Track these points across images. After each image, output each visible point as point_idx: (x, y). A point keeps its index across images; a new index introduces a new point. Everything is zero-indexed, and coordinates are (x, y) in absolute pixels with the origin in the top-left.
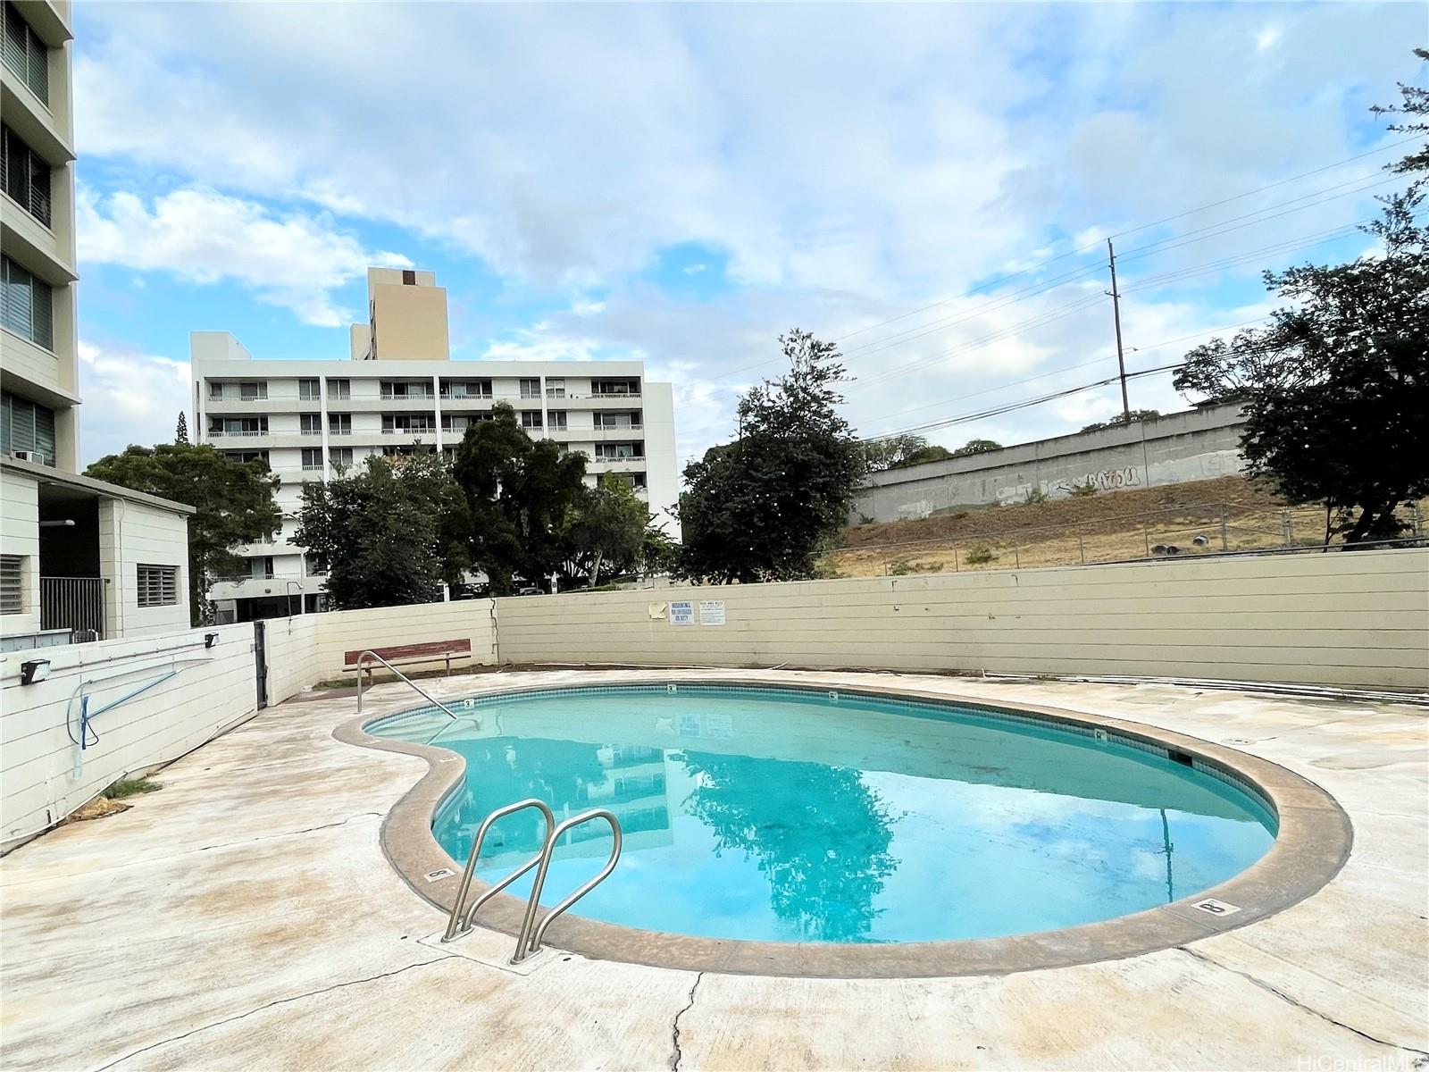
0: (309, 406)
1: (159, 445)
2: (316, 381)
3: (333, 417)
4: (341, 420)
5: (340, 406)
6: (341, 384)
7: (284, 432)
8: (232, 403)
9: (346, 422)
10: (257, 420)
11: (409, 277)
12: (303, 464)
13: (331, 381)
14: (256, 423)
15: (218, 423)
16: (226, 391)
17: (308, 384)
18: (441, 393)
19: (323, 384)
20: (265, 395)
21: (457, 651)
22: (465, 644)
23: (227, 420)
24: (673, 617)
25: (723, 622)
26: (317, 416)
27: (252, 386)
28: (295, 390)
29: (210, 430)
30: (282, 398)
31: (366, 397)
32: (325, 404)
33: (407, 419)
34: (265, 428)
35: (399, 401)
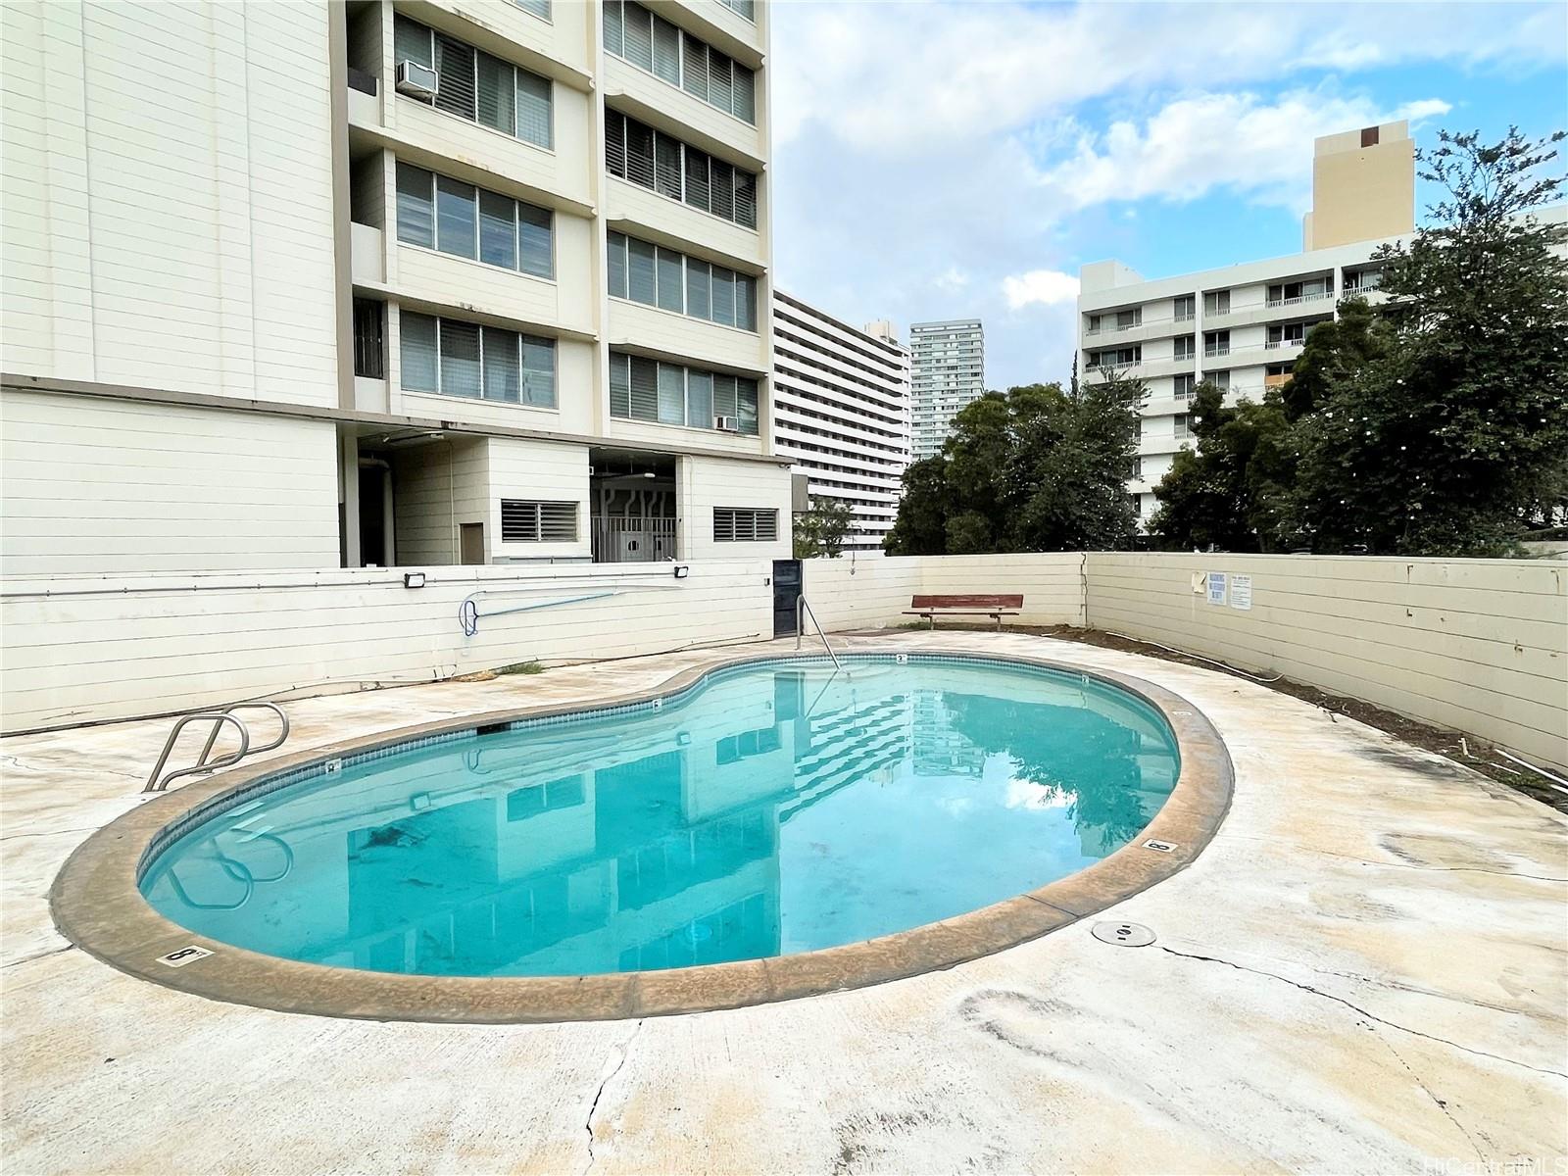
0: (1182, 328)
1: (1013, 388)
2: (1191, 297)
3: (1210, 337)
4: (1218, 339)
5: (1217, 322)
6: (1219, 297)
7: (1158, 361)
8: (1110, 335)
9: (1224, 340)
10: (1132, 349)
11: (1370, 137)
12: (1175, 394)
13: (1208, 295)
14: (1129, 353)
15: (1095, 356)
16: (1104, 323)
17: (1183, 302)
18: (1345, 287)
19: (1199, 300)
20: (1139, 321)
21: (1008, 607)
22: (1017, 600)
23: (1103, 353)
24: (1210, 592)
25: (1248, 607)
26: (1191, 338)
27: (1127, 314)
28: (1169, 311)
29: (1087, 366)
30: (1158, 322)
31: (1252, 307)
32: (1201, 322)
33: (1300, 327)
34: (1139, 358)
35: (1290, 306)
